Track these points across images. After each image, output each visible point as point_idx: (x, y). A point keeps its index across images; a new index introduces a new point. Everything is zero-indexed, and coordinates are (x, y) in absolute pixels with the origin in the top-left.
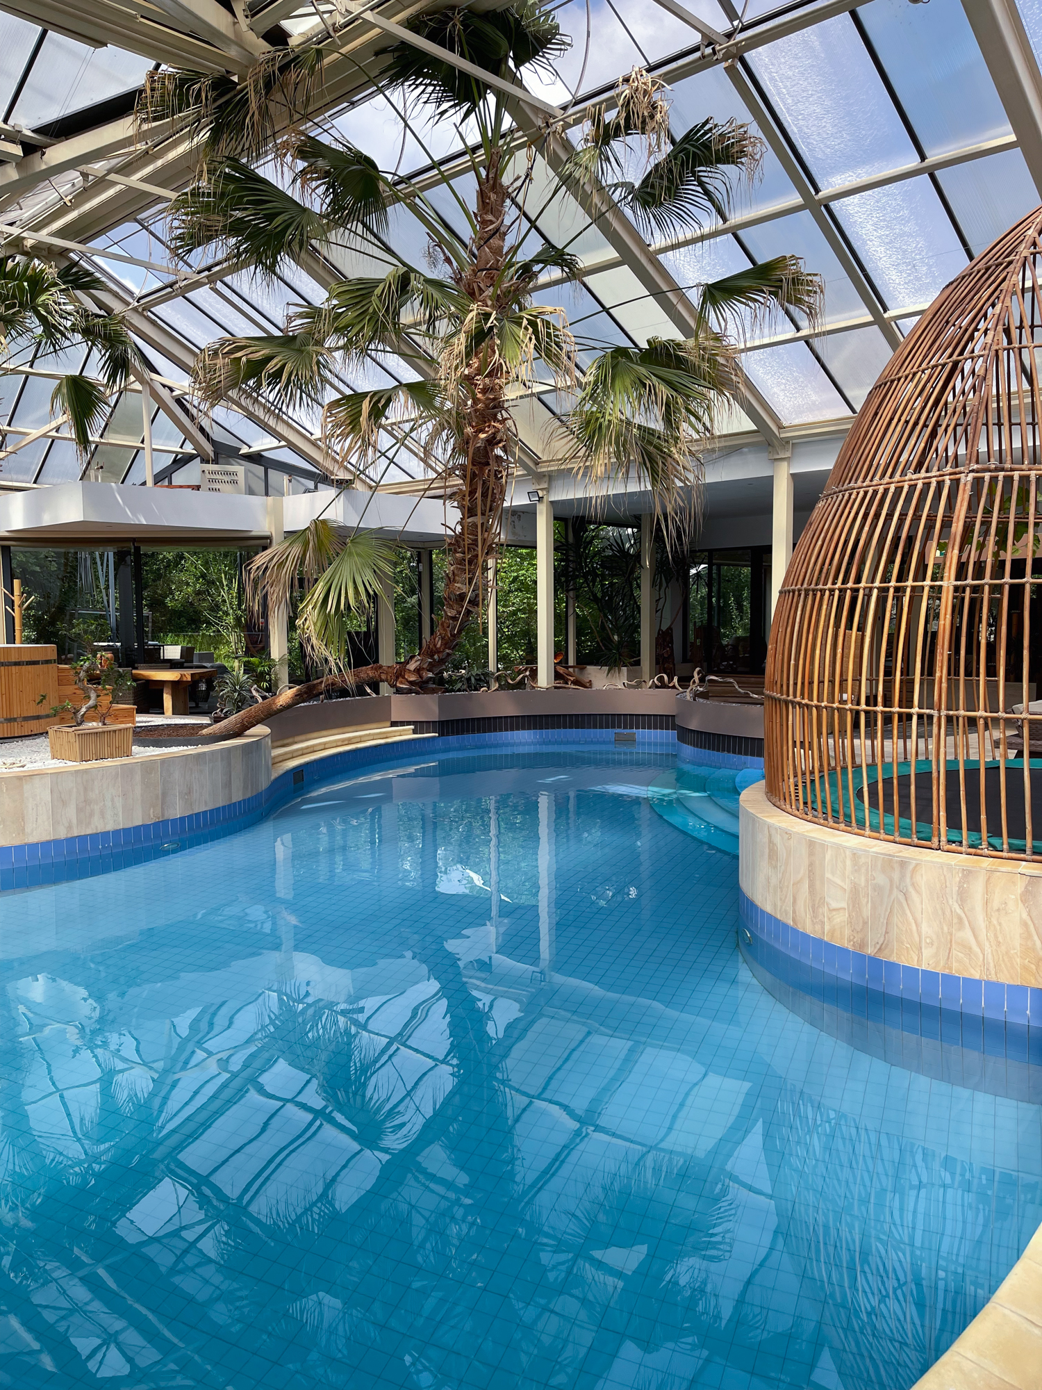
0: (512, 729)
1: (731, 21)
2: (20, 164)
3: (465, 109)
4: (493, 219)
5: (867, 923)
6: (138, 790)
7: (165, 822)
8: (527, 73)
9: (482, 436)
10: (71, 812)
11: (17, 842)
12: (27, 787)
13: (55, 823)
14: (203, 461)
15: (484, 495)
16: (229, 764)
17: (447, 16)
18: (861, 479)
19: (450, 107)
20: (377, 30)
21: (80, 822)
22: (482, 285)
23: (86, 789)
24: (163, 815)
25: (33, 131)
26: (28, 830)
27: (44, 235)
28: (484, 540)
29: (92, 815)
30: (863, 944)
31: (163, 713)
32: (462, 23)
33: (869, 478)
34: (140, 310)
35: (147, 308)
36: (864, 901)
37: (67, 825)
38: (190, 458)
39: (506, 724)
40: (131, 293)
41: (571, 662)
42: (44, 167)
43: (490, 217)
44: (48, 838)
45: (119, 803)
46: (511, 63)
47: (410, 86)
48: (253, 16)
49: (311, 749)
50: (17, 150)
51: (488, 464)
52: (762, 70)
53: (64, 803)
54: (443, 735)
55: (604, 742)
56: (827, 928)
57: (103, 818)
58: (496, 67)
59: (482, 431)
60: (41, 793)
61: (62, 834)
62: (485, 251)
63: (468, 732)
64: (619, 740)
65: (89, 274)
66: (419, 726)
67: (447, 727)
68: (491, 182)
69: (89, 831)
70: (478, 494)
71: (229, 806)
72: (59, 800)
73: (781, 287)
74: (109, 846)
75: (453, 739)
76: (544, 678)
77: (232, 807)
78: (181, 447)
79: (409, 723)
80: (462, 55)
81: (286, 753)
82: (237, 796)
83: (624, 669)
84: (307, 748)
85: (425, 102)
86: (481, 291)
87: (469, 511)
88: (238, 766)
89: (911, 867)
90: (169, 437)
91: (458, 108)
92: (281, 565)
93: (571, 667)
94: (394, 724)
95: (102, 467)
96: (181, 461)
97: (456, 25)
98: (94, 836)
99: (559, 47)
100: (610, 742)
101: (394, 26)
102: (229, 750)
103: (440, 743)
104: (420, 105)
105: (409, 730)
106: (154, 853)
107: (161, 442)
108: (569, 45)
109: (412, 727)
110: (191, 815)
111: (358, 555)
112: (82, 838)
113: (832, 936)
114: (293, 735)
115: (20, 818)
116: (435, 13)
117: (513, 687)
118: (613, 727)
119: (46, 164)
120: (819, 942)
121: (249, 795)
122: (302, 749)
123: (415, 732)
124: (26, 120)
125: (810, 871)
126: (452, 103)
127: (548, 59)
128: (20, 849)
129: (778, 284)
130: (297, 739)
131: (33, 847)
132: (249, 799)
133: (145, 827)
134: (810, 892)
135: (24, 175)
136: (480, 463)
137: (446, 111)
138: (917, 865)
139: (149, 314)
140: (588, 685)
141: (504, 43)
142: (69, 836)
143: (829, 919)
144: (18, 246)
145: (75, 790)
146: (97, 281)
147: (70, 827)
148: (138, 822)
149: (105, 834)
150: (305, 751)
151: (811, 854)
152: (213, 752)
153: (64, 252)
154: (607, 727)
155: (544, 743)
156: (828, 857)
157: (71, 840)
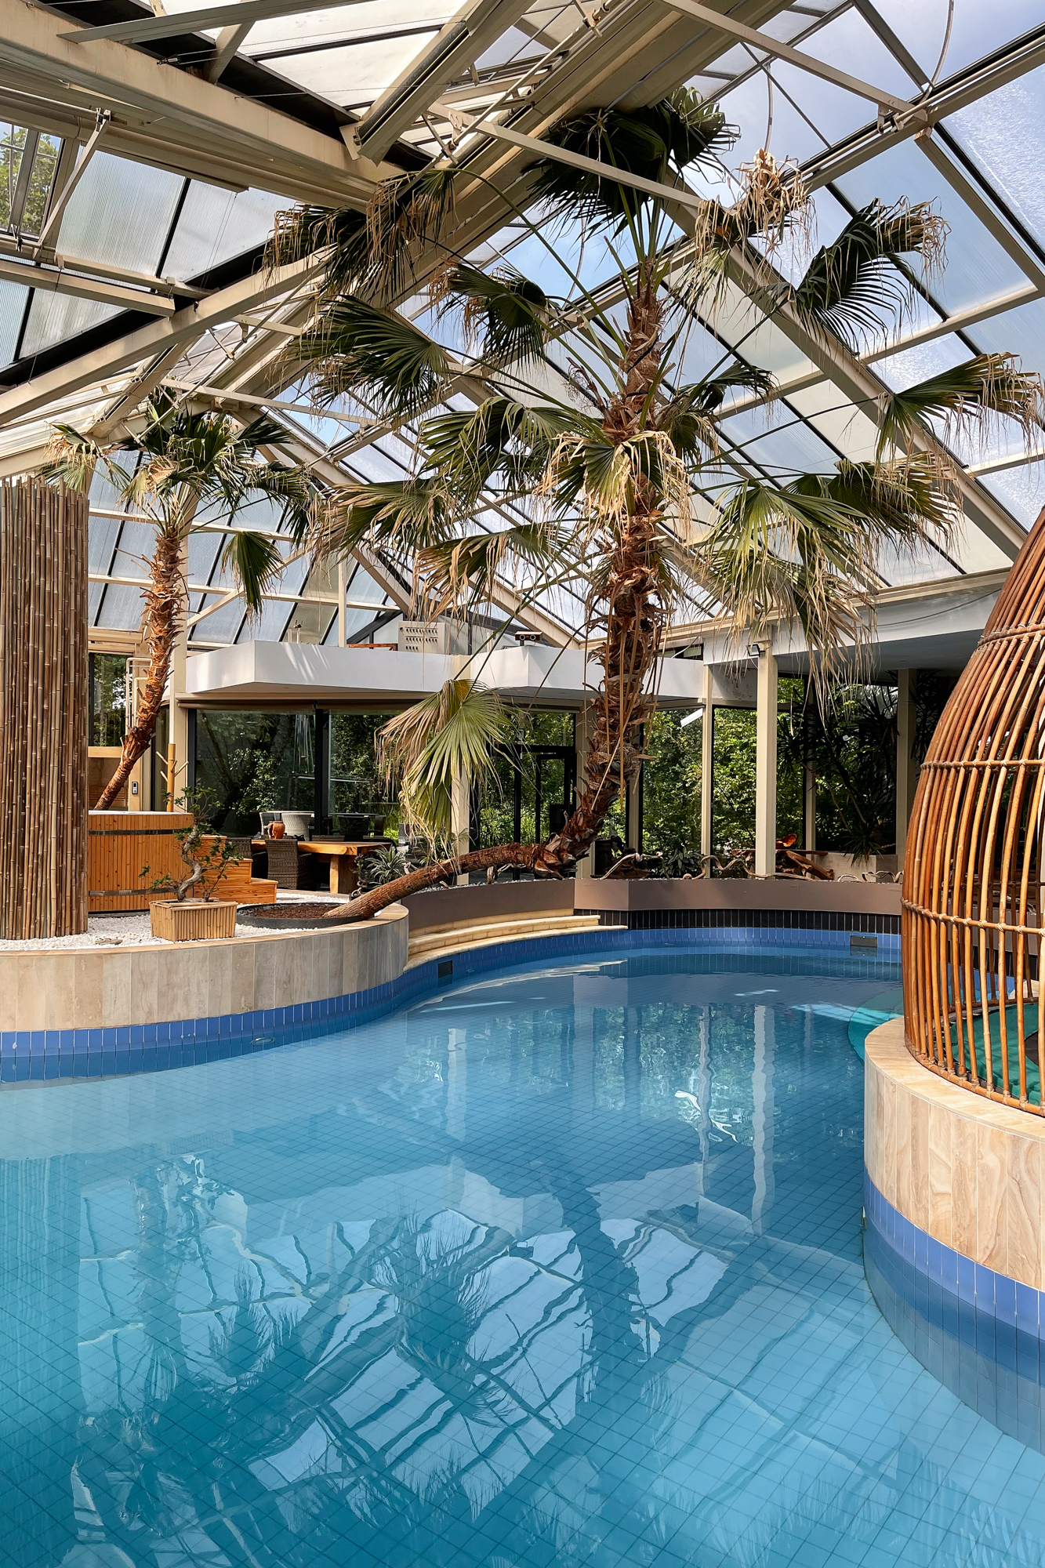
0: (721, 925)
1: (920, 85)
2: (175, 317)
3: (620, 221)
4: (645, 337)
5: (975, 1217)
6: (229, 974)
7: (258, 1013)
8: (690, 173)
9: (627, 582)
10: (152, 996)
11: (94, 1026)
12: (106, 966)
13: (134, 1007)
14: (405, 618)
15: (628, 649)
16: (341, 951)
17: (588, 119)
18: (1006, 626)
19: (604, 220)
20: (515, 149)
21: (160, 1007)
22: (630, 412)
23: (169, 972)
24: (256, 1006)
25: (187, 284)
26: (105, 1013)
27: (230, 392)
28: (628, 703)
29: (174, 1000)
30: (970, 1248)
31: (329, 890)
32: (606, 126)
33: (1014, 623)
34: (331, 461)
35: (339, 458)
36: (971, 1186)
37: (147, 1010)
38: (395, 614)
39: (713, 918)
40: (323, 445)
41: (809, 847)
42: (198, 320)
43: (641, 336)
44: (126, 1024)
45: (205, 989)
46: (671, 164)
47: (561, 201)
48: (363, 141)
49: (471, 937)
50: (169, 304)
51: (634, 614)
52: (966, 137)
53: (145, 986)
54: (634, 928)
55: (836, 947)
56: (931, 1218)
57: (187, 1004)
58: (653, 169)
59: (629, 577)
60: (120, 974)
61: (141, 1020)
62: (635, 374)
63: (665, 925)
64: (857, 945)
65: (277, 426)
66: (607, 916)
67: (638, 919)
68: (643, 297)
69: (170, 1019)
70: (622, 651)
71: (339, 998)
72: (140, 982)
73: (980, 392)
74: (192, 1036)
75: (645, 934)
76: (763, 865)
77: (342, 999)
78: (384, 603)
79: (594, 912)
80: (606, 160)
81: (436, 941)
82: (349, 988)
83: (873, 858)
84: (465, 935)
85: (576, 218)
86: (628, 417)
87: (613, 669)
88: (352, 954)
89: (1026, 1146)
90: (370, 594)
91: (611, 221)
92: (411, 730)
93: (809, 852)
94: (577, 912)
95: (299, 626)
96: (384, 618)
97: (600, 128)
98: (176, 1024)
99: (726, 139)
100: (843, 948)
101: (532, 140)
102: (342, 934)
103: (628, 939)
104: (570, 221)
105: (594, 920)
106: (243, 1047)
107: (363, 598)
108: (736, 135)
109: (598, 917)
110: (290, 1007)
111: (468, 719)
112: (163, 1026)
113: (937, 1231)
114: (452, 921)
115: (97, 999)
116: (577, 117)
117: (726, 874)
118: (849, 928)
119: (199, 317)
120: (922, 1235)
121: (366, 987)
122: (458, 937)
123: (601, 923)
124: (179, 274)
125: (913, 1138)
126: (605, 216)
127: (714, 155)
128: (95, 1032)
129: (978, 388)
130: (456, 924)
131: (109, 1031)
132: (365, 992)
133: (235, 1017)
134: (913, 1166)
135: (178, 329)
136: (626, 613)
137: (599, 224)
138: (1032, 1144)
139: (341, 464)
140: (831, 875)
141: (658, 142)
142: (149, 1022)
143: (933, 1206)
144: (210, 403)
145: (157, 972)
146: (286, 433)
147: (150, 1013)
148: (227, 1012)
149: (188, 1023)
150: (461, 940)
151: (915, 1115)
152: (321, 937)
153: (255, 408)
154: (841, 928)
155: (761, 944)
156: (931, 1122)
157: (150, 1027)
